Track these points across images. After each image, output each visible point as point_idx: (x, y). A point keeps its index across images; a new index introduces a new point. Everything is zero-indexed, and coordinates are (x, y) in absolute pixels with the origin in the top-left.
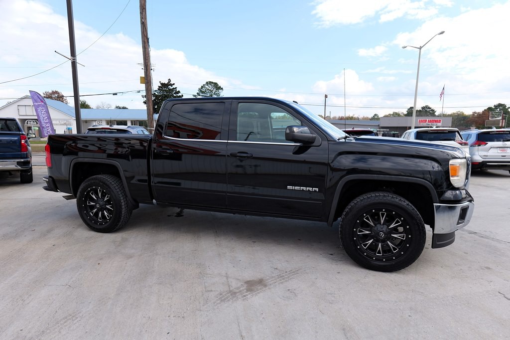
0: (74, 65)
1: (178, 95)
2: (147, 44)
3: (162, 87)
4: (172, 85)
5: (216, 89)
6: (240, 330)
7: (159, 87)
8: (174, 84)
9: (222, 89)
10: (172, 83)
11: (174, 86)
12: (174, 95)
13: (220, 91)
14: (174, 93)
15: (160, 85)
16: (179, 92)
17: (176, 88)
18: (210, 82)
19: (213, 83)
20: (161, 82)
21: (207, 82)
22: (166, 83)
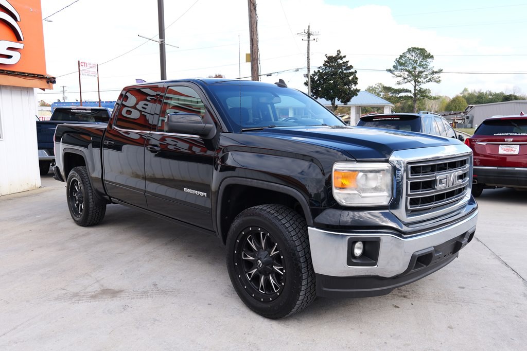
0: (162, 47)
1: (350, 71)
2: (253, 12)
3: (328, 62)
4: (341, 58)
5: (423, 59)
6: (10, 331)
7: (326, 62)
8: (345, 57)
9: (432, 57)
10: (342, 54)
11: (344, 60)
12: (345, 72)
13: (429, 60)
14: (345, 69)
15: (326, 59)
16: (351, 67)
17: (347, 62)
18: (414, 48)
19: (418, 49)
20: (328, 55)
21: (409, 49)
22: (334, 56)
